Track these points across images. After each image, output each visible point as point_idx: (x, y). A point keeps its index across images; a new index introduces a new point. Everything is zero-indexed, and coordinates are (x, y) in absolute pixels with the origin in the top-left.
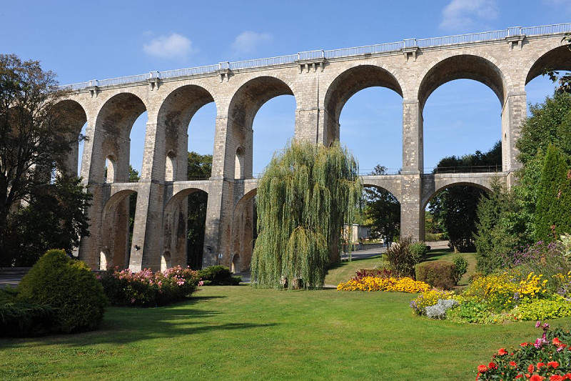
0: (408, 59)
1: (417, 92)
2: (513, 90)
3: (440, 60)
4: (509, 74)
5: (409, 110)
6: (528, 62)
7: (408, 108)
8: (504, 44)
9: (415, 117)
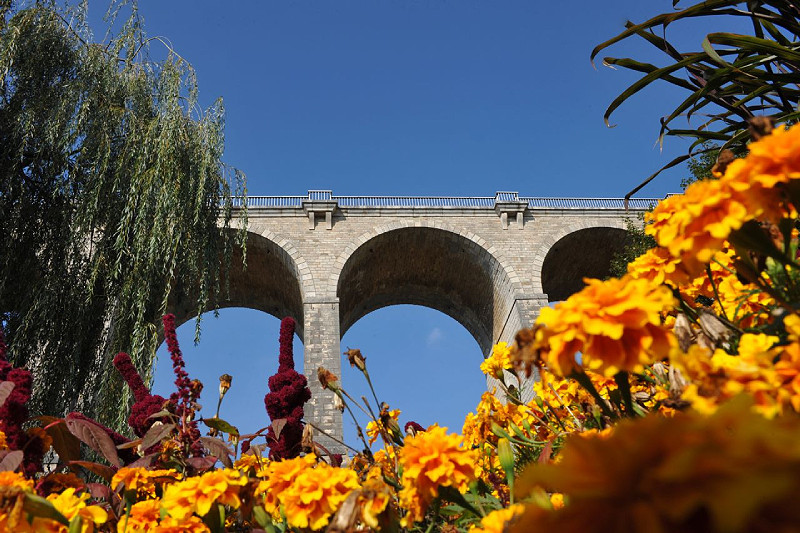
0: (316, 224)
1: (336, 283)
2: (522, 291)
3: (380, 231)
4: (510, 265)
5: (319, 315)
6: (537, 247)
7: (316, 311)
8: (493, 217)
9: (332, 329)
